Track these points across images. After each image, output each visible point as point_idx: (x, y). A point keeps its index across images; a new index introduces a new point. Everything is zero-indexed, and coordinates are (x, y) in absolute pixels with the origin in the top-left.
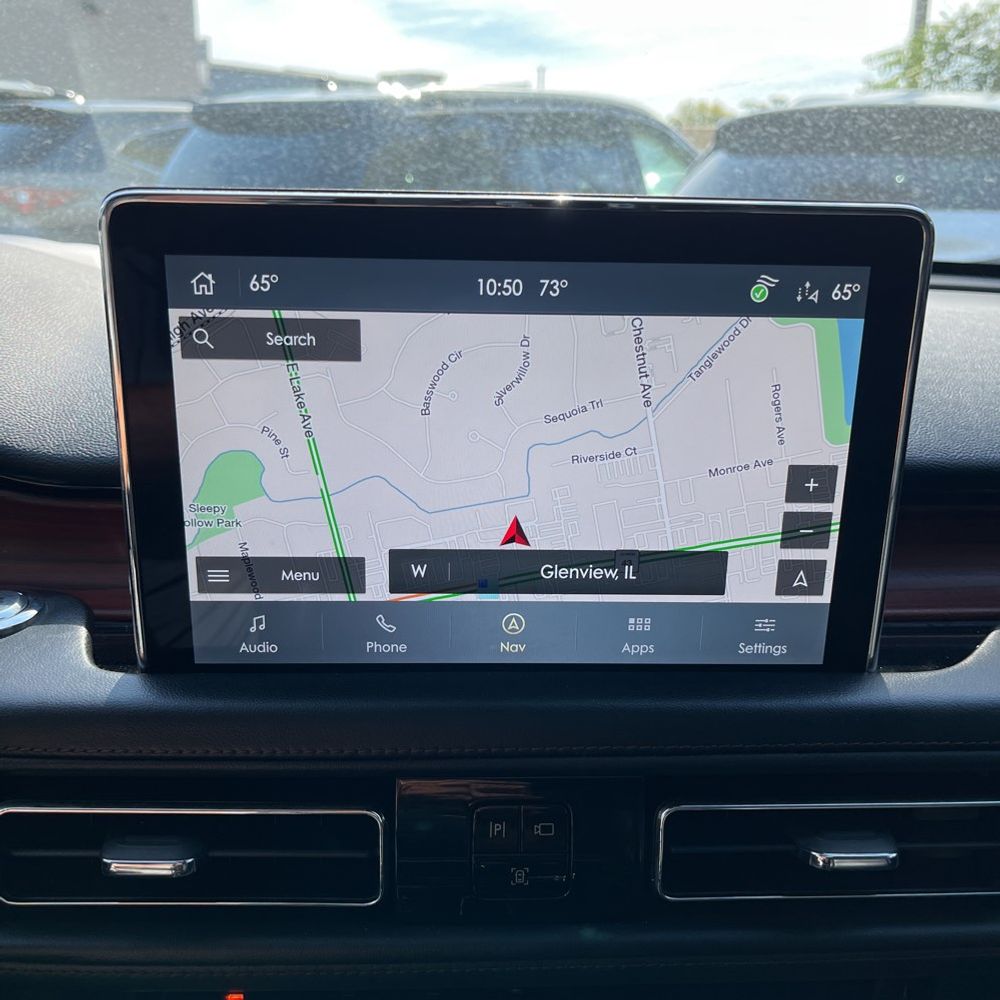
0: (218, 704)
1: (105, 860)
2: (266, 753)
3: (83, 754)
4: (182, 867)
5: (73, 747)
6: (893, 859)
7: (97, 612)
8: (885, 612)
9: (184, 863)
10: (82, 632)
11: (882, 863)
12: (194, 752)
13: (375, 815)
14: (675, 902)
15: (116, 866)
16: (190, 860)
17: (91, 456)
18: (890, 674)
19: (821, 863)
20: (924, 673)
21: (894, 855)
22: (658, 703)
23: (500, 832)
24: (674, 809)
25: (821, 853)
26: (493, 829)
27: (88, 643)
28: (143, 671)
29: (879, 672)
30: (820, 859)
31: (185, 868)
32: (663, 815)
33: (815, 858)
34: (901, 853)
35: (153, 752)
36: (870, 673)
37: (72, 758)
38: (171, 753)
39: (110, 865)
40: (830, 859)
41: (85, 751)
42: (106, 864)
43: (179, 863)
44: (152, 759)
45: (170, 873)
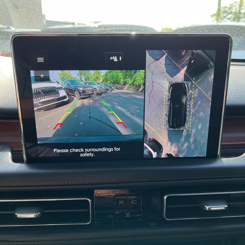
0: (46, 171)
1: (16, 214)
2: (59, 184)
3: (9, 185)
4: (37, 215)
5: (6, 184)
6: (226, 207)
7: (14, 149)
8: (222, 144)
9: (37, 214)
10: (10, 154)
11: (224, 208)
12: (39, 184)
13: (88, 200)
14: (169, 220)
15: (19, 215)
16: (39, 213)
17: (12, 108)
18: (224, 158)
19: (207, 209)
20: (233, 158)
21: (227, 206)
22: (163, 168)
23: (122, 203)
24: (168, 195)
25: (207, 206)
26: (120, 202)
27: (11, 156)
28: (25, 163)
29: (220, 158)
30: (207, 208)
31: (38, 215)
32: (165, 198)
33: (206, 208)
34: (229, 206)
35: (28, 184)
36: (218, 158)
37: (6, 186)
38: (33, 184)
39: (17, 215)
40: (210, 208)
41: (10, 185)
42: (16, 215)
43: (36, 214)
44: (28, 186)
45: (34, 217)
